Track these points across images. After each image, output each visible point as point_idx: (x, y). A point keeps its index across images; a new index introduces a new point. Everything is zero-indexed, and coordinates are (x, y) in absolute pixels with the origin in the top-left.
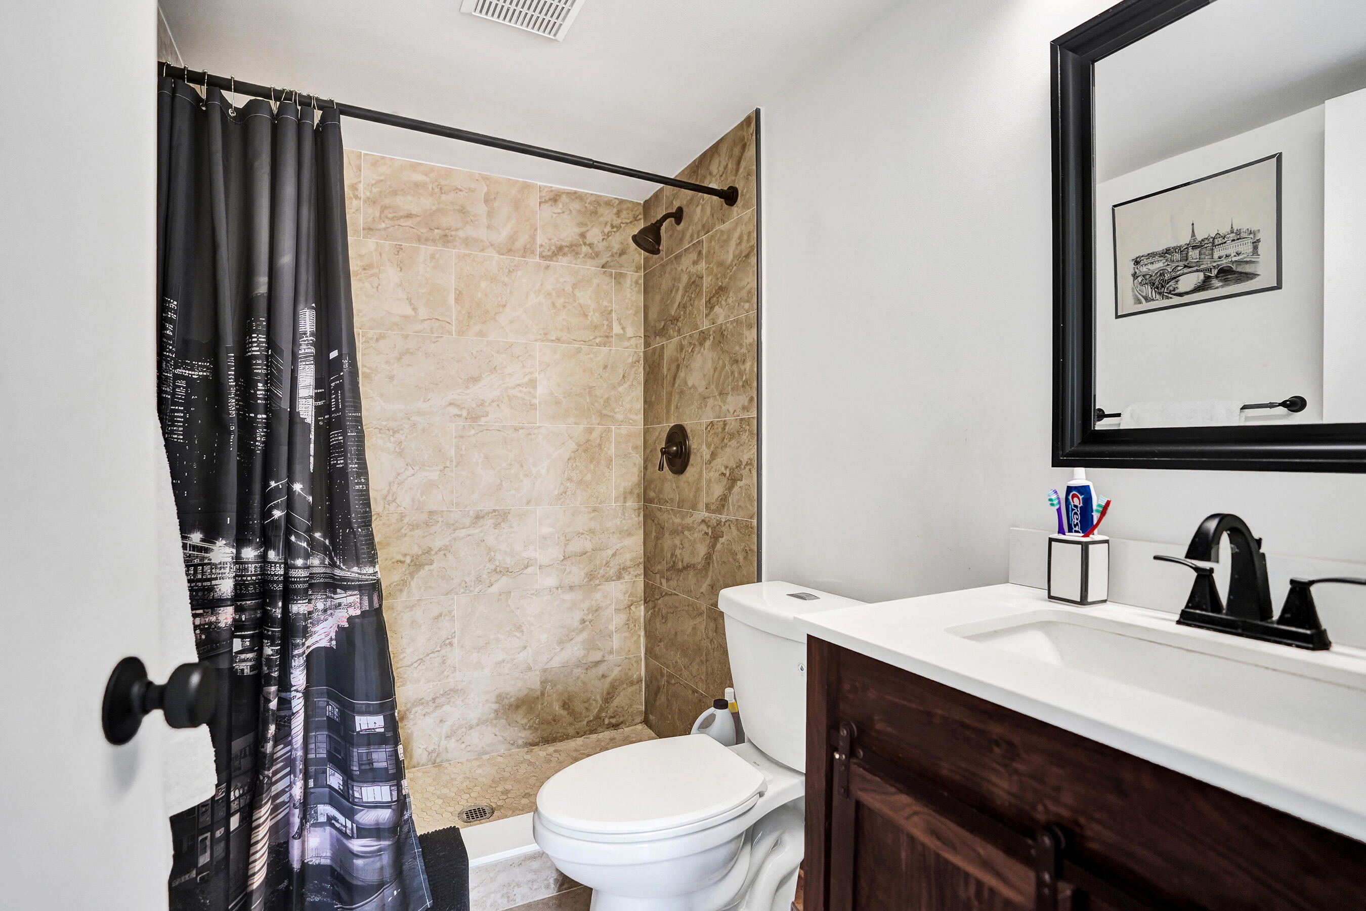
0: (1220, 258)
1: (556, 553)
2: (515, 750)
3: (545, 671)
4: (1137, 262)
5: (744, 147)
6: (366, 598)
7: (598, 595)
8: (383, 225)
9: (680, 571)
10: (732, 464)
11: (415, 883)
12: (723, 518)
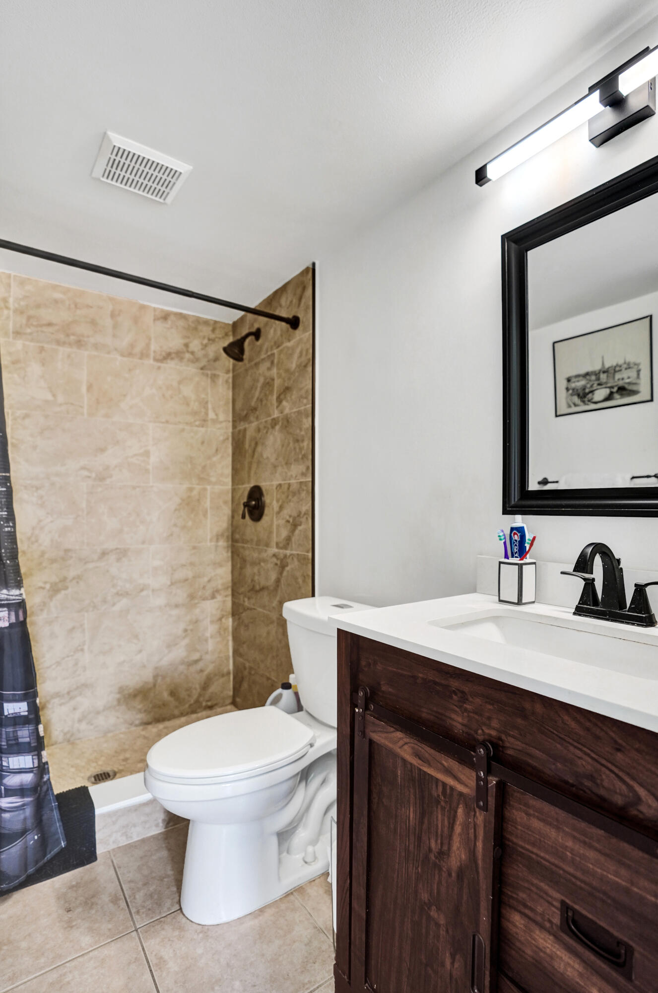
0: (619, 379)
1: (164, 580)
2: (133, 729)
3: (156, 668)
4: (569, 380)
5: (304, 289)
6: (13, 614)
7: (197, 611)
8: (29, 331)
9: (257, 592)
10: (295, 514)
11: (53, 829)
12: (288, 552)
